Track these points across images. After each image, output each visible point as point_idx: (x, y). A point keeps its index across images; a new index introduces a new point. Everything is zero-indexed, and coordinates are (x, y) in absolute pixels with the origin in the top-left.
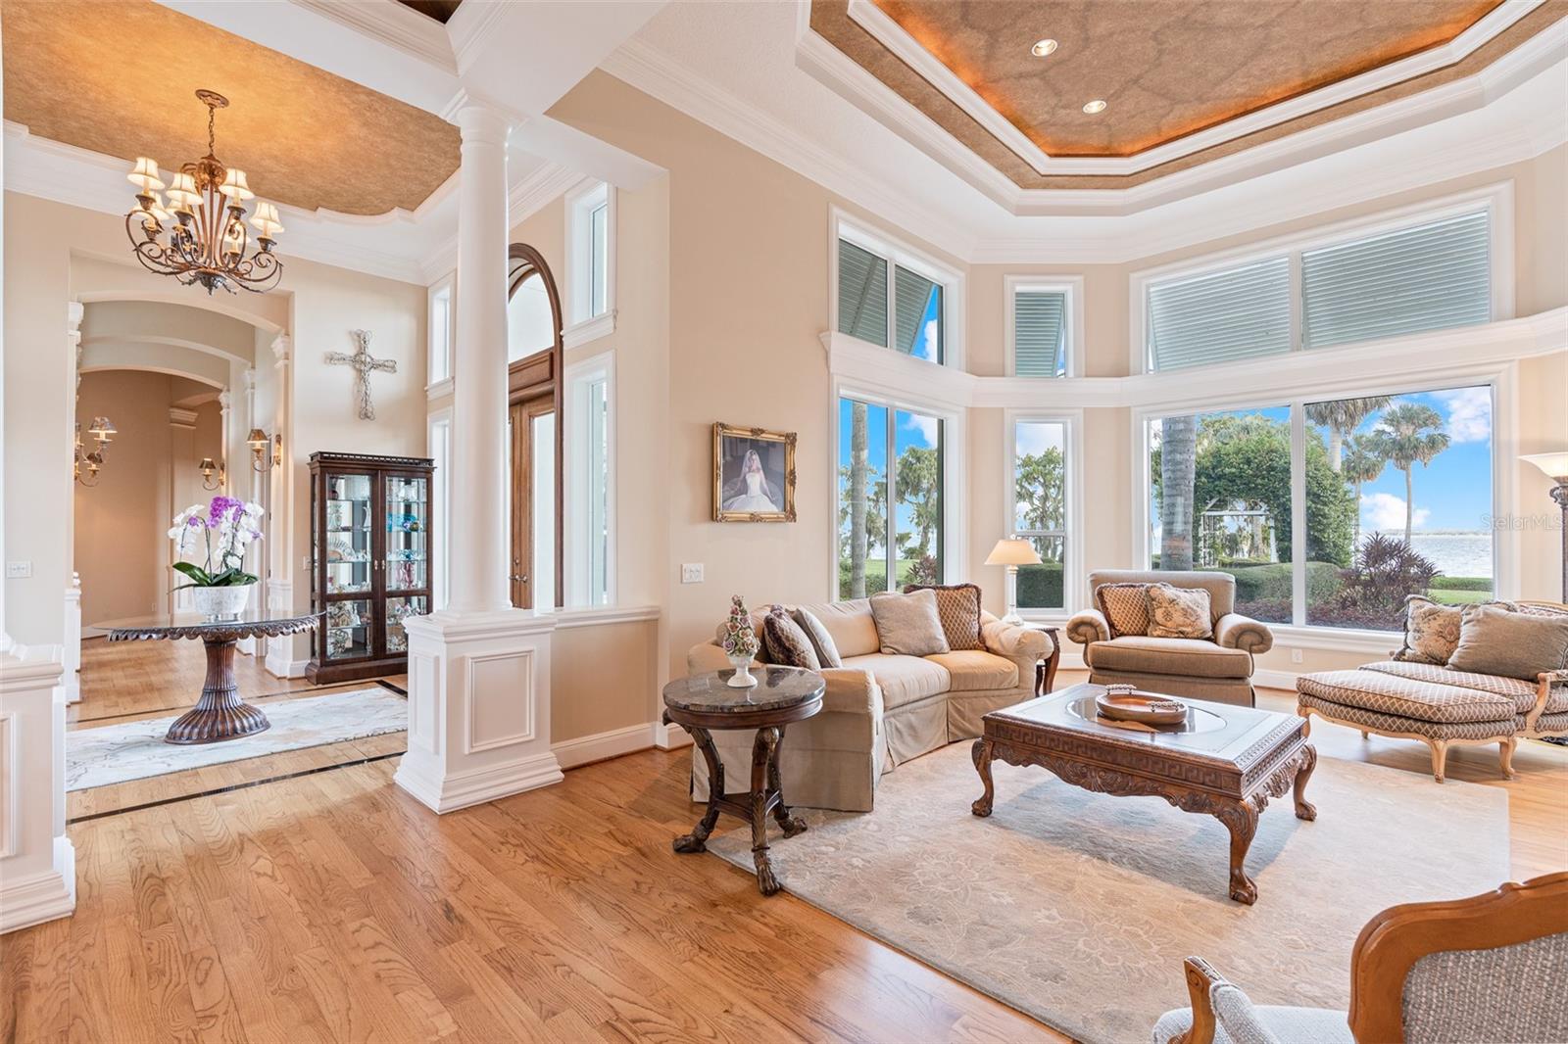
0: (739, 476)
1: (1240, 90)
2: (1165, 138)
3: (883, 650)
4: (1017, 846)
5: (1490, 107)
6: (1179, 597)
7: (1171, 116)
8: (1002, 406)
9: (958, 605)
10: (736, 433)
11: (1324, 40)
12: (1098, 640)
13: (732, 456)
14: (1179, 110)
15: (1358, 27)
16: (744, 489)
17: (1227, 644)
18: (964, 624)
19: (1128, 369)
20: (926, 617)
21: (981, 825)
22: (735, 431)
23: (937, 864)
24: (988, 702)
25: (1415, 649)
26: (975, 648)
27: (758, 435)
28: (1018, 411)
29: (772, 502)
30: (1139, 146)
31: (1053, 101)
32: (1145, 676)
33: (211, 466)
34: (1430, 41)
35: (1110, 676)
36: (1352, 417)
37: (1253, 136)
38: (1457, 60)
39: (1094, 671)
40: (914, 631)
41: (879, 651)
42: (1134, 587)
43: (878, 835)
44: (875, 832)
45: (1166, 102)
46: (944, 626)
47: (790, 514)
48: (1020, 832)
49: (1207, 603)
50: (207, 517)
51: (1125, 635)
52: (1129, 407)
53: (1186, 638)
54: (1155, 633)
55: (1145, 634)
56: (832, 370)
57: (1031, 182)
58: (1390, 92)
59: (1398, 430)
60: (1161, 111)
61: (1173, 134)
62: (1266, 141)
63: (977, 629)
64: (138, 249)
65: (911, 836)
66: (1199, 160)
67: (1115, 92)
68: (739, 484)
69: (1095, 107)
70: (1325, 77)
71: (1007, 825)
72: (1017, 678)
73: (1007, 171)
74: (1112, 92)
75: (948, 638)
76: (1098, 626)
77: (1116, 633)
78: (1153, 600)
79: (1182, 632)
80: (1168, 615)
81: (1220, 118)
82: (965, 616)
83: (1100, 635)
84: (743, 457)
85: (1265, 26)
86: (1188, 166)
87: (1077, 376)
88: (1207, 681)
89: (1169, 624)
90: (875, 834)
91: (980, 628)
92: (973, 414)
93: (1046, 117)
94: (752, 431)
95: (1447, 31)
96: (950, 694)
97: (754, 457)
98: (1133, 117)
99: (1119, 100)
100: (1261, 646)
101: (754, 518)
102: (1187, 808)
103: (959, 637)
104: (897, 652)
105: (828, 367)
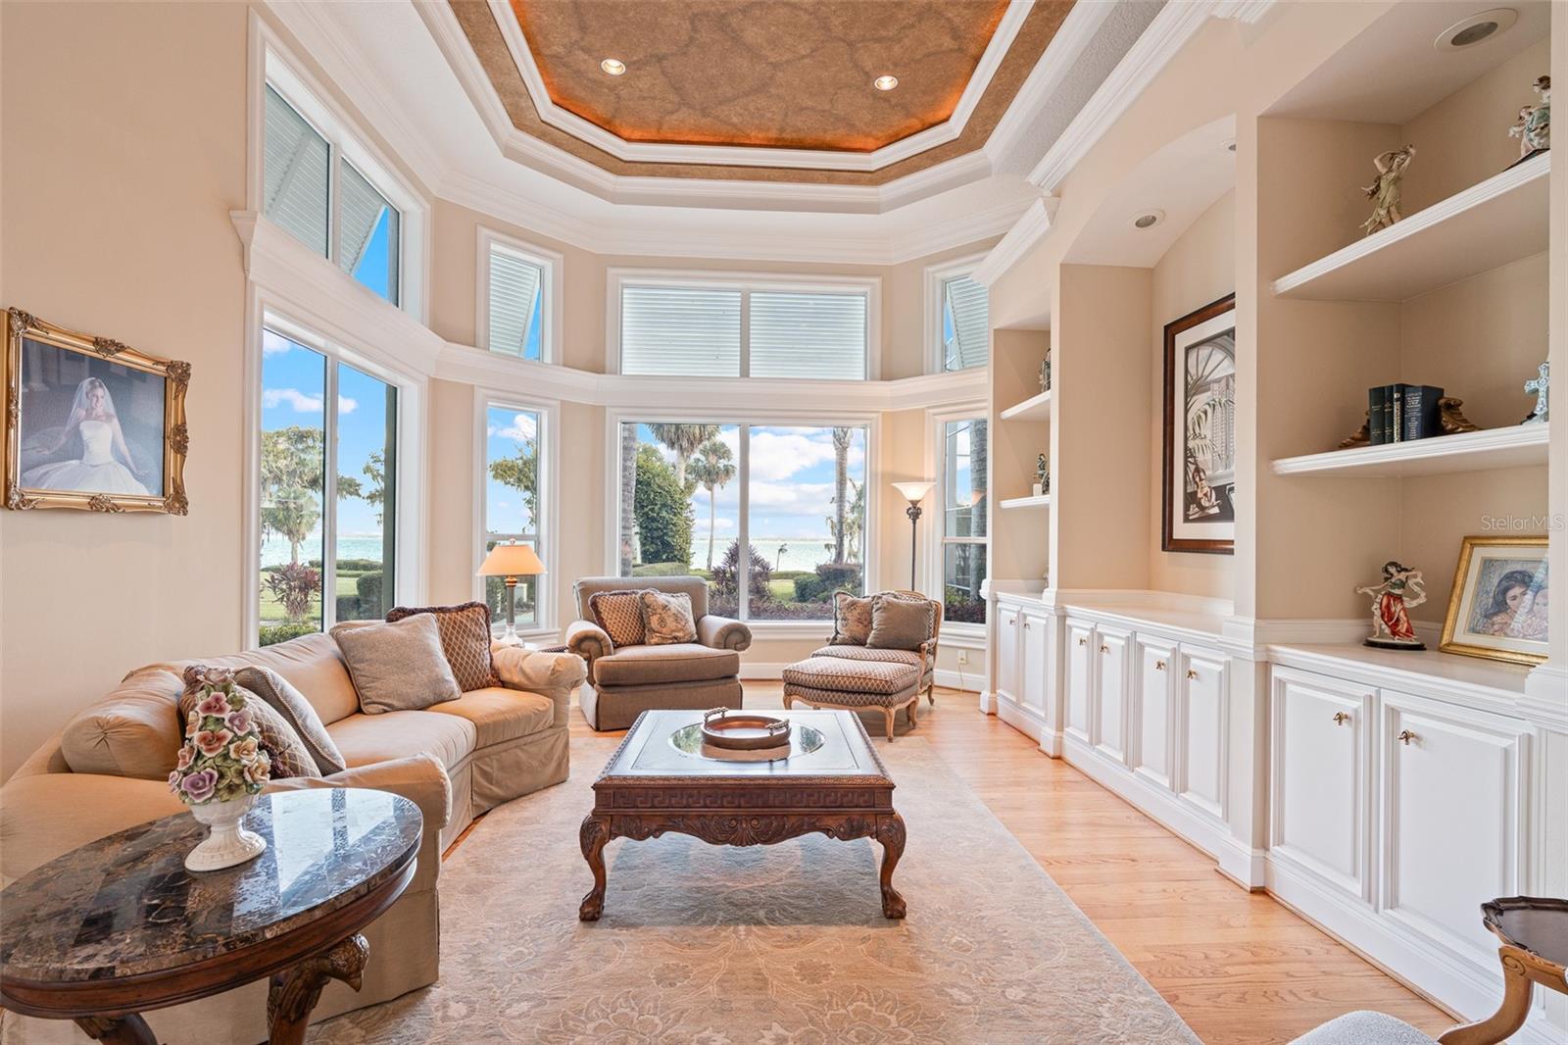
0: (63, 423)
1: (735, 120)
2: (663, 138)
3: (364, 708)
4: (668, 948)
5: (883, 215)
6: (669, 602)
7: (675, 117)
8: (472, 383)
9: (464, 632)
10: (55, 339)
11: (804, 105)
12: (602, 655)
13: (45, 380)
14: (683, 113)
15: (827, 107)
16: (76, 449)
17: (717, 645)
18: (474, 656)
19: (604, 367)
20: (429, 653)
21: (600, 934)
22: (52, 335)
23: (595, 1029)
24: (519, 752)
25: (844, 634)
26: (488, 685)
27: (109, 352)
28: (492, 393)
29: (138, 478)
30: (637, 135)
31: (575, 35)
32: (652, 688)
34: (858, 146)
35: (619, 692)
36: (692, 444)
37: (736, 169)
38: (873, 169)
39: (601, 689)
40: (413, 675)
41: (359, 711)
42: (627, 594)
43: (478, 1020)
44: (467, 1016)
45: (677, 99)
46: (449, 661)
47: (176, 500)
48: (653, 924)
49: (689, 606)
51: (623, 646)
52: (604, 407)
53: (679, 643)
54: (653, 641)
55: (641, 643)
56: (251, 277)
57: (527, 123)
58: (831, 176)
59: (707, 459)
60: (669, 106)
61: (670, 136)
62: (744, 179)
63: (489, 661)
65: (529, 998)
66: (687, 173)
67: (637, 61)
68: (63, 440)
69: (613, 67)
70: (792, 141)
71: (633, 920)
72: (552, 716)
73: (505, 96)
74: (635, 58)
75: (456, 676)
76: (602, 640)
77: (618, 646)
78: (648, 607)
79: (675, 638)
80: (662, 621)
81: (711, 139)
82: (473, 644)
83: (604, 649)
84: (74, 388)
85: (775, 66)
86: (677, 175)
87: (555, 363)
88: (706, 683)
89: (664, 630)
90: (468, 1022)
91: (491, 659)
92: (435, 385)
93: (561, 50)
94: (96, 342)
95: (870, 143)
96: (476, 754)
97: (98, 391)
98: (644, 99)
99: (638, 73)
100: (743, 644)
101: (98, 505)
102: (844, 837)
103: (469, 674)
104: (389, 709)
105: (245, 269)
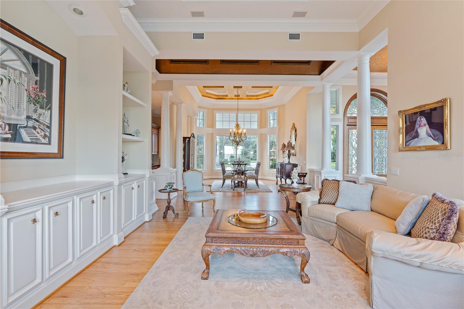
0: (414, 130)
13: (410, 122)
29: (434, 140)
84: (416, 121)
97: (422, 119)
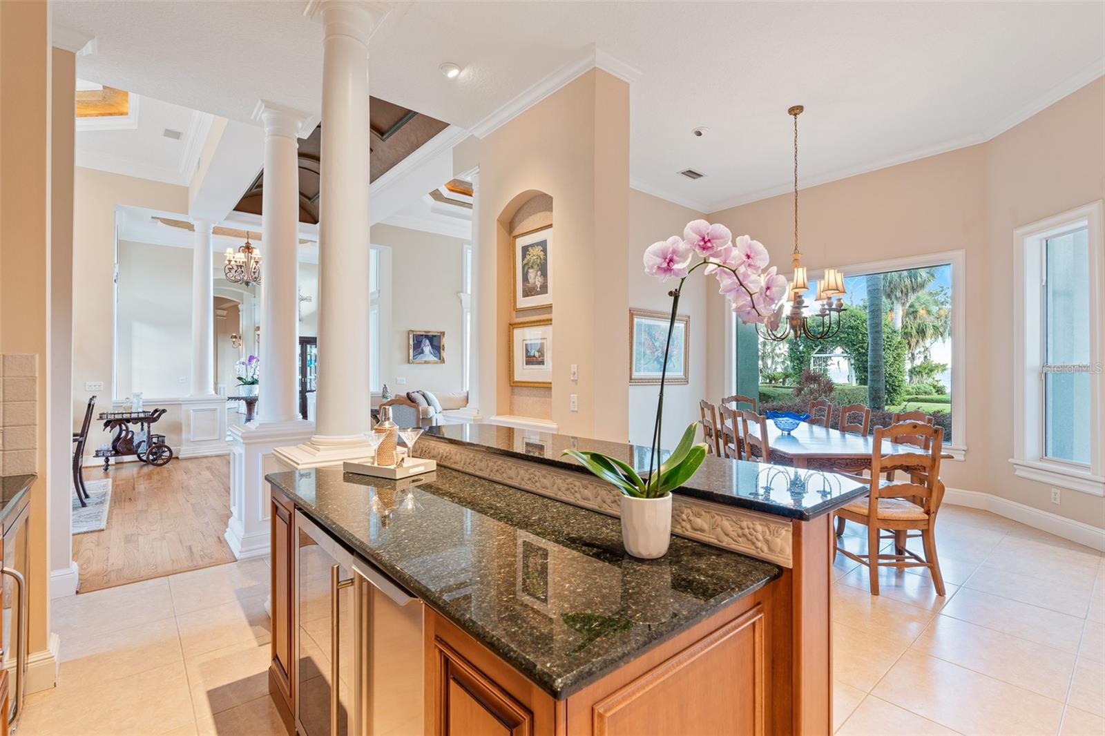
0: (420, 347)
29: (435, 356)
33: (235, 337)
50: (247, 362)
64: (226, 274)
68: (420, 351)
84: (422, 341)
